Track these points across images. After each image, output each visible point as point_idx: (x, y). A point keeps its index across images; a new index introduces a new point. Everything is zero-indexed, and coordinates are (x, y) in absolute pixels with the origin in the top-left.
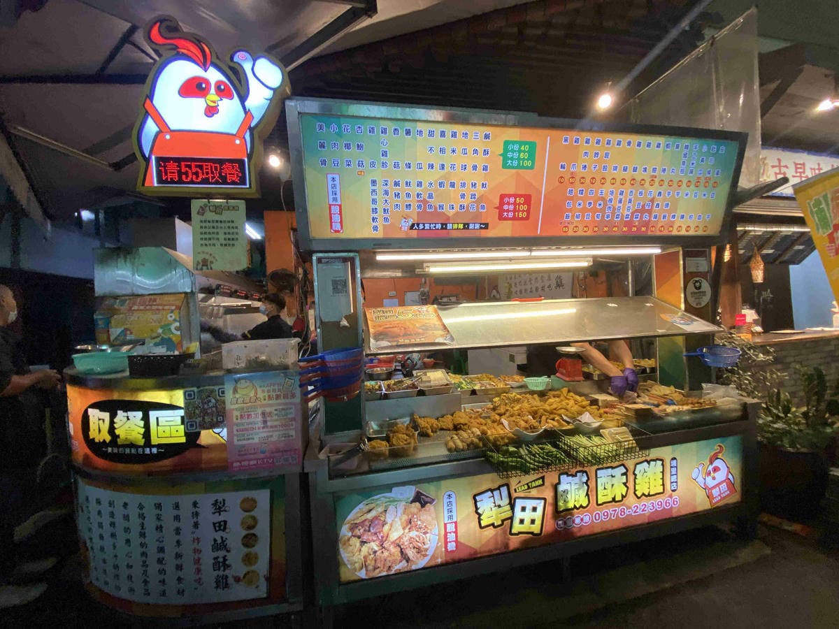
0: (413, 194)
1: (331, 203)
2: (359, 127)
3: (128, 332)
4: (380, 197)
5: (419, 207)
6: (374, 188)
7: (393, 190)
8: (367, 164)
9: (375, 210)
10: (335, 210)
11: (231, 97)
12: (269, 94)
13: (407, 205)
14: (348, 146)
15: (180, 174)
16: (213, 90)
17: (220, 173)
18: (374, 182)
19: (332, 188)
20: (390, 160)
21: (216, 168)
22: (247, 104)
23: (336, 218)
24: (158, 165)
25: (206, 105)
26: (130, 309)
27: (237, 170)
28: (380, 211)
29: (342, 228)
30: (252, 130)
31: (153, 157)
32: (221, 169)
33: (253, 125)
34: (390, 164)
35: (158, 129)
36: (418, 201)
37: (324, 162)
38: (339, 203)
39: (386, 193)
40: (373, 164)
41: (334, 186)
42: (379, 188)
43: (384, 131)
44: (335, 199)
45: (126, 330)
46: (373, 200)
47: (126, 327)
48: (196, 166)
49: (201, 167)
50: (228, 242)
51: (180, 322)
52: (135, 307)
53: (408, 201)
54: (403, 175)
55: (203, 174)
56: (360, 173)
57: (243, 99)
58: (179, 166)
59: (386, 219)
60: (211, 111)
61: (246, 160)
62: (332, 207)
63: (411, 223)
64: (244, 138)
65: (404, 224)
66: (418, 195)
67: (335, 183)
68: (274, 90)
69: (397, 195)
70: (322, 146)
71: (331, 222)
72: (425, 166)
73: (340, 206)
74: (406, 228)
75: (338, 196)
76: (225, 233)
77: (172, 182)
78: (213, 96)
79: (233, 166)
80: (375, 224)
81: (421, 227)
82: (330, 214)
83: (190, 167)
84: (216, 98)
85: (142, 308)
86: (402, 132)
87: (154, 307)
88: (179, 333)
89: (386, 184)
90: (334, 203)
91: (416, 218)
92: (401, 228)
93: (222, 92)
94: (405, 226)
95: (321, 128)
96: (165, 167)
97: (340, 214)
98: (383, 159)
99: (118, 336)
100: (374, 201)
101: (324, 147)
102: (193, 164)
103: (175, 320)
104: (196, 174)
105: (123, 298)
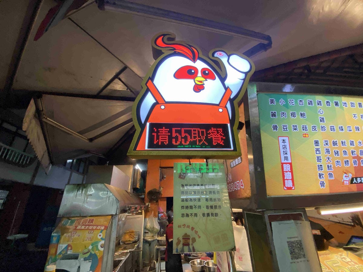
0: (349, 152)
1: (283, 161)
2: (301, 101)
3: (70, 248)
4: (323, 155)
5: (355, 162)
6: (317, 147)
7: (332, 149)
8: (309, 127)
9: (320, 167)
10: (287, 168)
11: (214, 78)
12: (242, 76)
13: (345, 162)
14: (293, 115)
15: (170, 138)
16: (199, 74)
17: (207, 137)
18: (317, 143)
19: (283, 148)
20: (327, 124)
21: (203, 132)
22: (227, 83)
23: (288, 175)
24: (151, 131)
25: (195, 84)
26: (75, 229)
27: (221, 135)
28: (325, 167)
29: (293, 185)
30: (232, 101)
31: (148, 124)
32: (207, 134)
33: (232, 97)
34: (328, 128)
35: (155, 101)
36: (354, 158)
37: (275, 128)
38: (290, 161)
39: (328, 151)
40: (314, 128)
41: (285, 147)
42: (322, 147)
43: (319, 103)
44: (286, 158)
45: (69, 246)
46: (318, 157)
47: (69, 243)
48: (186, 132)
49: (189, 132)
50: (210, 211)
51: (105, 240)
52: (79, 227)
53: (345, 158)
54: (338, 137)
55: (191, 138)
56: (305, 136)
57: (223, 79)
58: (171, 131)
59: (330, 175)
60: (198, 88)
61: (229, 125)
62: (284, 165)
63: (350, 177)
64: (226, 107)
65: (345, 179)
66: (352, 152)
67: (285, 144)
68: (246, 74)
69: (337, 153)
70: (274, 115)
71: (284, 180)
72: (353, 128)
73: (291, 164)
74: (347, 182)
75: (288, 155)
76: (207, 200)
77: (163, 146)
78: (200, 77)
79: (217, 131)
80: (322, 180)
81: (359, 179)
82: (283, 172)
83: (179, 132)
84: (202, 79)
85: (83, 227)
86: (332, 104)
87: (91, 227)
88: (102, 249)
89: (327, 144)
90: (286, 162)
91: (354, 173)
92: (343, 183)
93: (206, 75)
94: (346, 179)
95: (272, 102)
96: (158, 132)
97: (292, 172)
98: (322, 124)
99: (63, 251)
100: (319, 159)
101: (275, 116)
102: (183, 130)
103: (102, 239)
104: (186, 138)
105: (73, 219)
